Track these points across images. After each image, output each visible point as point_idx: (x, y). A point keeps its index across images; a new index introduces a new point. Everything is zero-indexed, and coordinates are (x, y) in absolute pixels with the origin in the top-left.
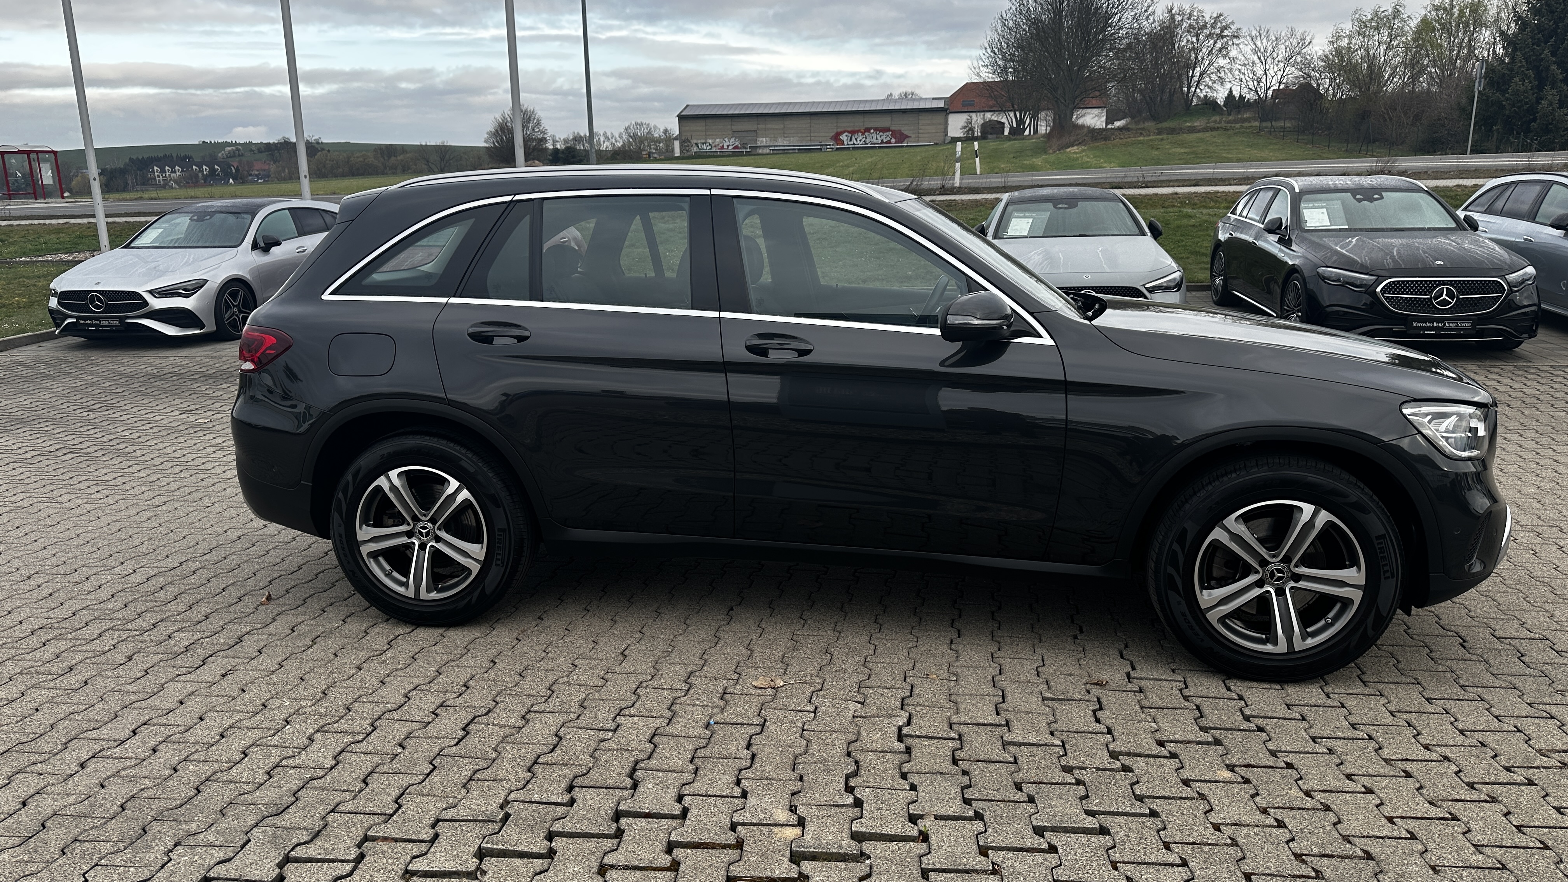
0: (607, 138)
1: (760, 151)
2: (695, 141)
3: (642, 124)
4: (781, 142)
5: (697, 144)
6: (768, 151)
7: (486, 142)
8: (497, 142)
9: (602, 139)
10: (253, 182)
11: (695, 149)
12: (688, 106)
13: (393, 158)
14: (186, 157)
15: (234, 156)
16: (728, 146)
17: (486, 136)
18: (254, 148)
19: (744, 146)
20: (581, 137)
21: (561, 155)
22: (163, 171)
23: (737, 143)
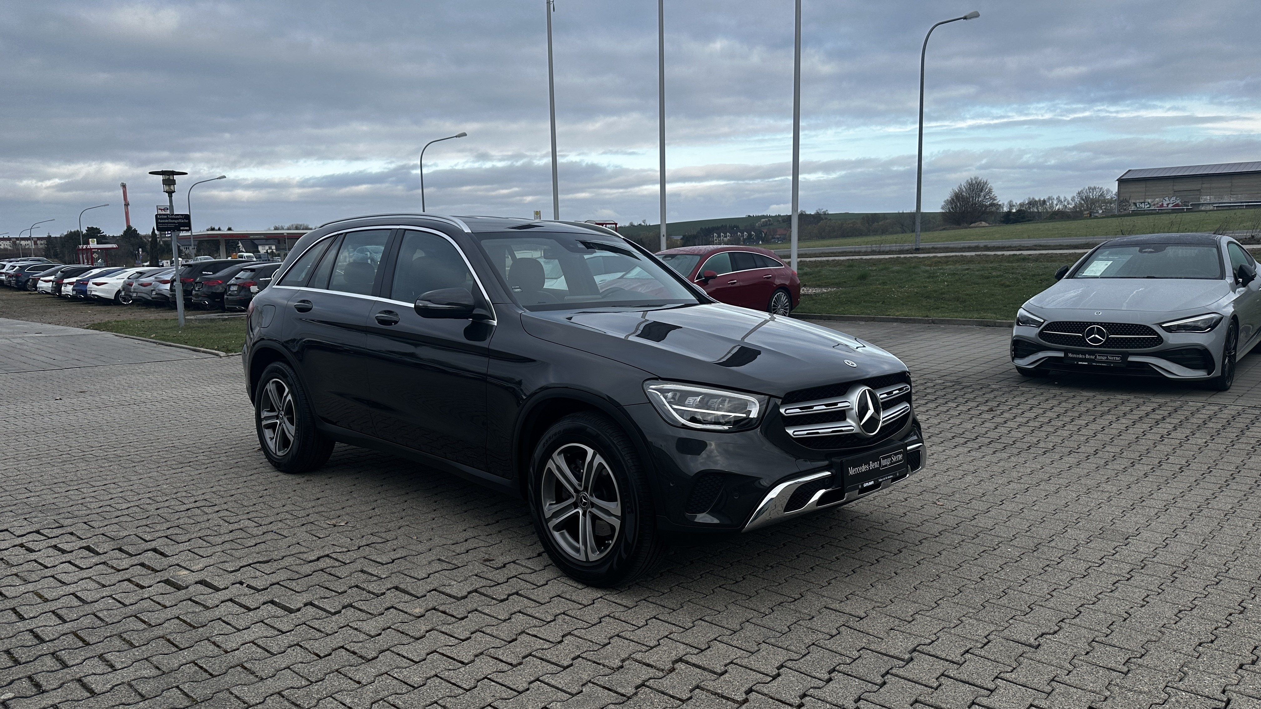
0: (1059, 201)
1: (1203, 208)
2: (1134, 201)
3: (1095, 188)
4: (1227, 199)
5: (1135, 204)
6: (1211, 208)
7: (942, 208)
8: (952, 208)
9: (1055, 202)
10: (774, 243)
11: (1133, 208)
12: (1129, 171)
13: (876, 224)
14: (735, 226)
15: (766, 225)
16: (1168, 204)
17: (943, 204)
18: (780, 219)
19: (1185, 203)
20: (1036, 201)
21: (1011, 217)
22: (719, 236)
23: (1178, 202)
